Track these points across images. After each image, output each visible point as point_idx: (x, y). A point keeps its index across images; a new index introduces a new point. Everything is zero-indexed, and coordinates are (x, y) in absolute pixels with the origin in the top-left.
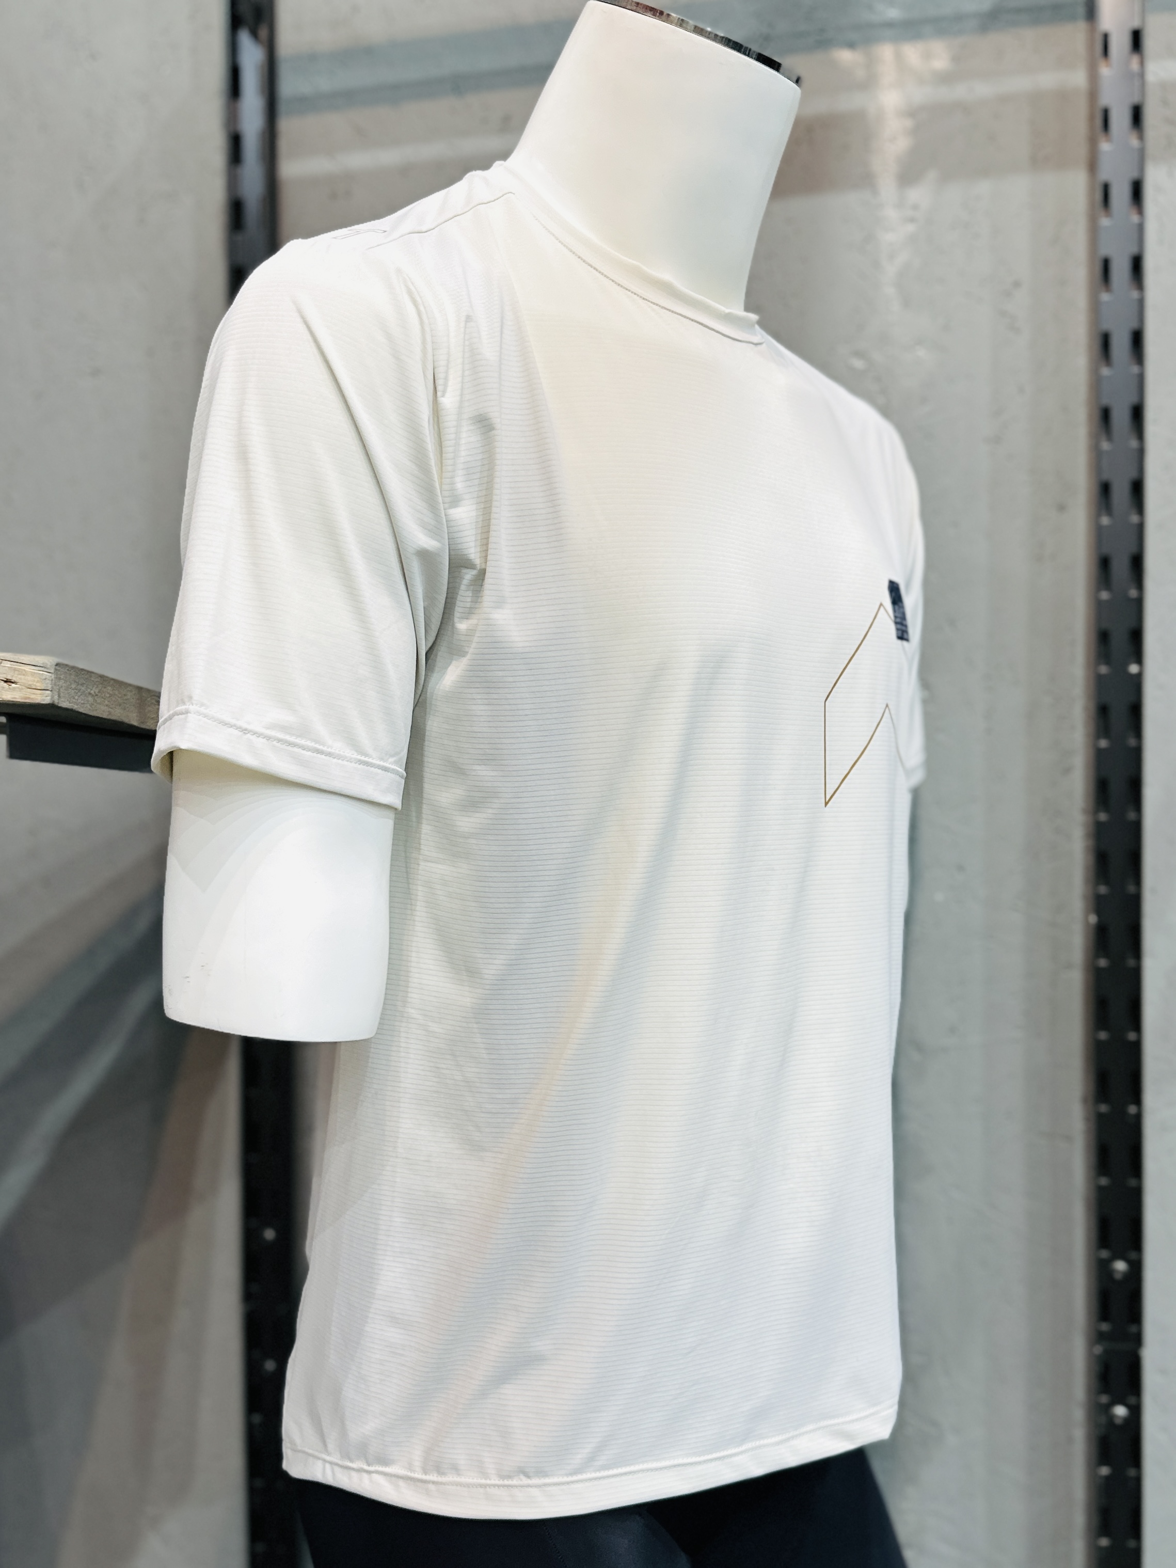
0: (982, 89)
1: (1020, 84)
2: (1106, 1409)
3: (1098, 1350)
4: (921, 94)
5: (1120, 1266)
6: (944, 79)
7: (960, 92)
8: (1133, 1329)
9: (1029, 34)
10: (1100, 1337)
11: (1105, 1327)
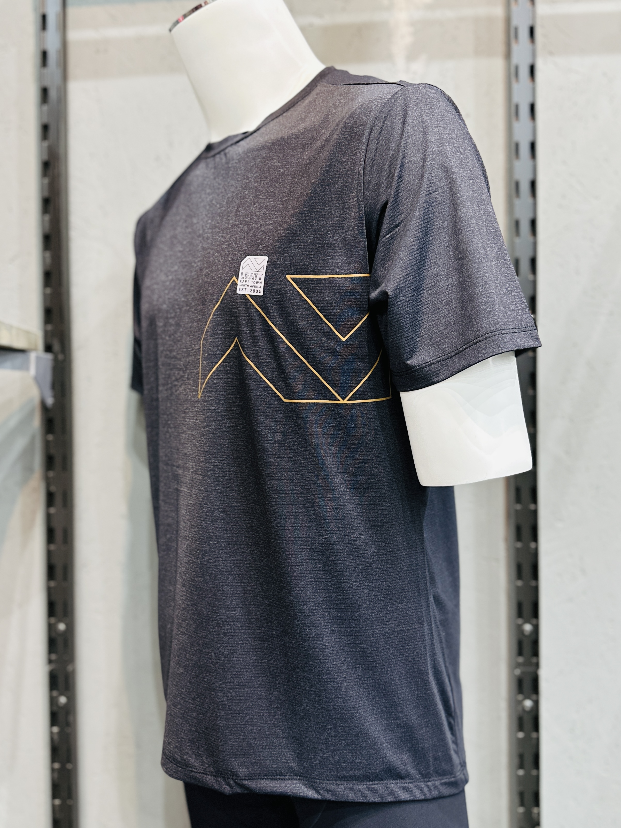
0: (449, 14)
1: (469, 12)
2: (520, 702)
3: (518, 672)
4: (418, 15)
5: (528, 628)
6: (430, 7)
7: (438, 14)
8: (534, 660)
10: (518, 665)
11: (521, 660)
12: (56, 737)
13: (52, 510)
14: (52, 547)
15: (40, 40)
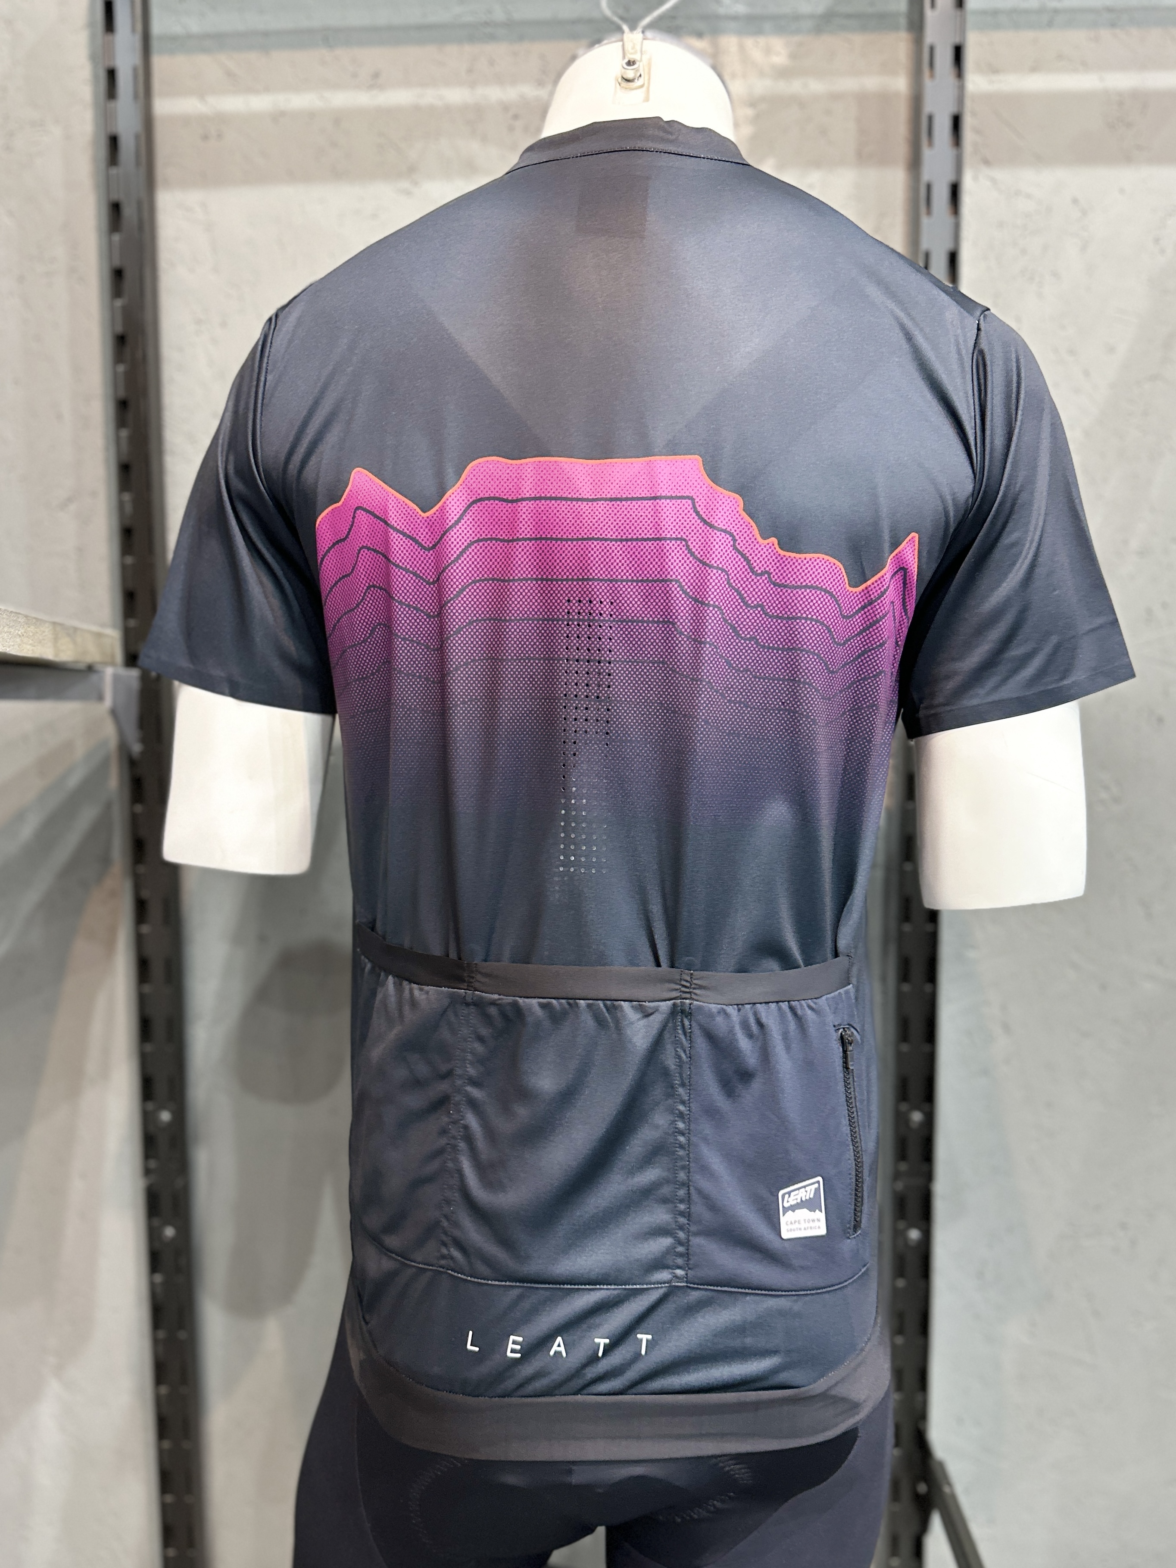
0: (817, 86)
1: (848, 84)
2: (902, 1232)
4: (762, 86)
5: (917, 1117)
6: (783, 73)
7: (796, 86)
8: (925, 1168)
9: (858, 39)
10: (899, 1175)
11: (903, 1167)
12: (159, 1290)
13: (145, 929)
14: (147, 989)
15: (105, 116)
